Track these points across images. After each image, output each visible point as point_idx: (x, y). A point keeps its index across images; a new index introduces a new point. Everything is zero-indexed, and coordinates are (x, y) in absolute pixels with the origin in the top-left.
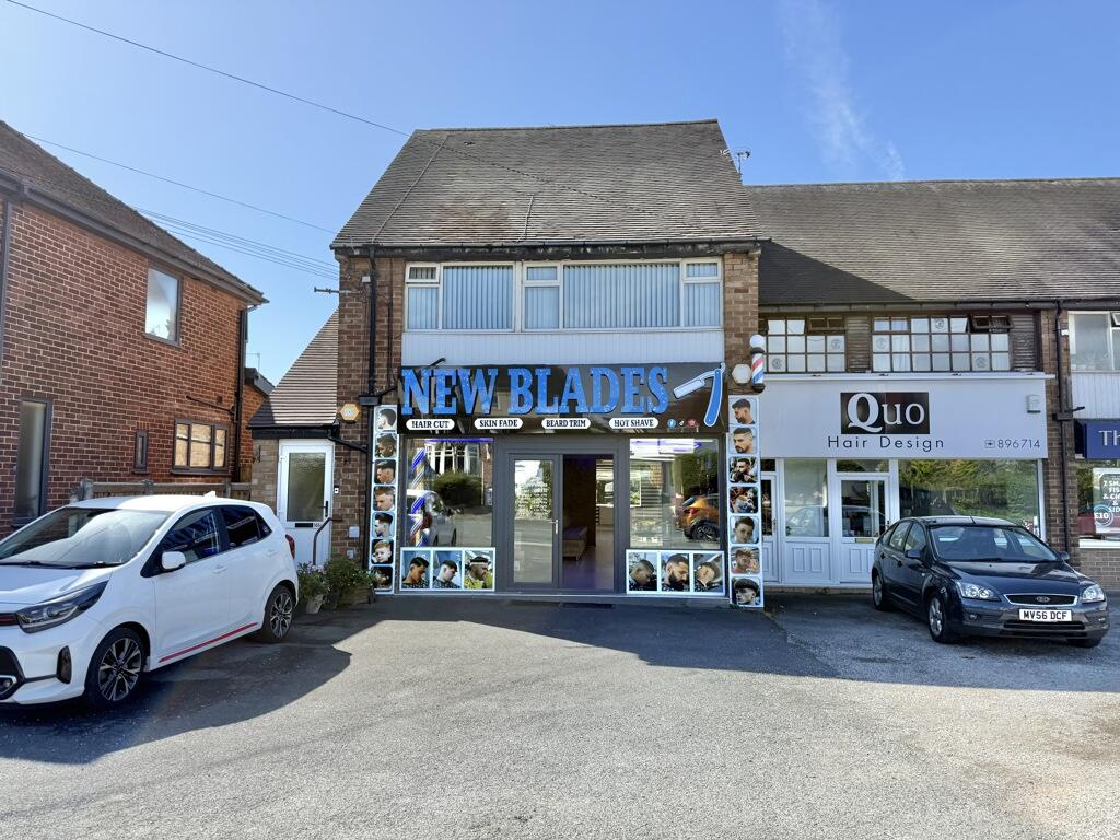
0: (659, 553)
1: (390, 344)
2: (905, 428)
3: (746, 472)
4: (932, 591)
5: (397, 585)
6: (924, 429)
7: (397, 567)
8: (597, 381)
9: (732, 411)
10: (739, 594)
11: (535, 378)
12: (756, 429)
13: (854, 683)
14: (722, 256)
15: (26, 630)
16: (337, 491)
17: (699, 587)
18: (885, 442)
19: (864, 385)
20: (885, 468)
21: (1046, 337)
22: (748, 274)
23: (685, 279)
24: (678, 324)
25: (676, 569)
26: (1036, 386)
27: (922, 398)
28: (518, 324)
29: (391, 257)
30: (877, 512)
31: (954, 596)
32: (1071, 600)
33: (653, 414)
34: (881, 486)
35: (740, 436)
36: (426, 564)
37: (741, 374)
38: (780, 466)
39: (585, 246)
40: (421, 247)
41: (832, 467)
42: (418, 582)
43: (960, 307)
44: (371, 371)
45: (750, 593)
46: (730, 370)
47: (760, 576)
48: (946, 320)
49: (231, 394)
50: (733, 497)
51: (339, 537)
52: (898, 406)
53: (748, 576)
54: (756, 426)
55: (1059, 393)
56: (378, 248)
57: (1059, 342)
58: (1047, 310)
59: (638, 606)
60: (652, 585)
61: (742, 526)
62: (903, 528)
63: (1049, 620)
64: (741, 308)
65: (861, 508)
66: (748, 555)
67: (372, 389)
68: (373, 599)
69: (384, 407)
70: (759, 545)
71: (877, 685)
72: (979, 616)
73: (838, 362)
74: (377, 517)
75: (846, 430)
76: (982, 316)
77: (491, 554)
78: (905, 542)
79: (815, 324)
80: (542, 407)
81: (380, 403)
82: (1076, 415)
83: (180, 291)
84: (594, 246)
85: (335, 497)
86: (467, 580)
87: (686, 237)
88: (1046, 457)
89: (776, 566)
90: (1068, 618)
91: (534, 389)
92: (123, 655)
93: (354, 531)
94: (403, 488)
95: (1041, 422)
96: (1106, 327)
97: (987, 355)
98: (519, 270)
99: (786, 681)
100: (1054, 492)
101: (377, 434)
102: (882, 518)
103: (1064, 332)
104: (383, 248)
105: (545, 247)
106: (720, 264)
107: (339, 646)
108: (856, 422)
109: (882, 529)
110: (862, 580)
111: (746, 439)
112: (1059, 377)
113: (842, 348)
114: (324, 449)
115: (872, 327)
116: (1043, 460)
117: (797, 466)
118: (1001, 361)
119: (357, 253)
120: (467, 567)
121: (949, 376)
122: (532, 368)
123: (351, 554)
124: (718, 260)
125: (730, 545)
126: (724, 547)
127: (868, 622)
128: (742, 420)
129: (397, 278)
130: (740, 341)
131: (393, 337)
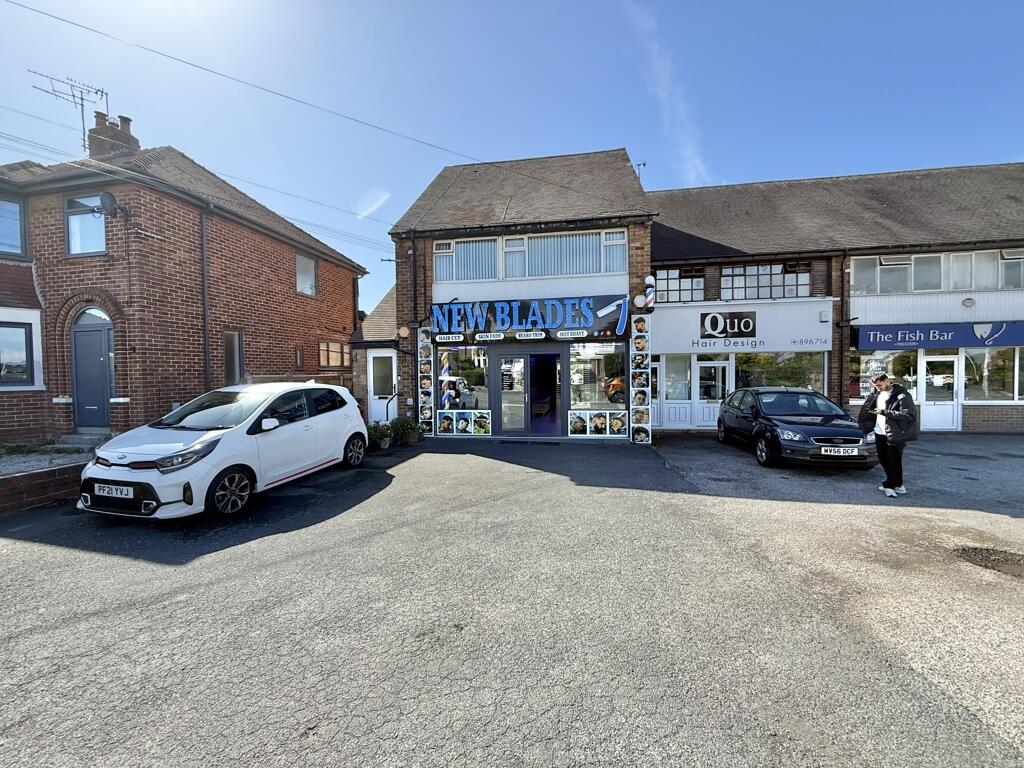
0: (588, 412)
1: (425, 290)
2: (741, 334)
3: (642, 363)
4: (761, 435)
5: (435, 431)
6: (752, 334)
7: (435, 421)
8: (549, 308)
9: (633, 325)
10: (636, 436)
11: (511, 308)
12: (648, 336)
13: (711, 498)
14: (627, 226)
15: (162, 472)
16: (399, 378)
17: (612, 432)
18: (727, 342)
19: (715, 308)
20: (727, 359)
21: (835, 274)
22: (645, 238)
23: (604, 242)
24: (600, 271)
25: (598, 422)
26: (826, 306)
27: (752, 315)
28: (501, 274)
29: (424, 237)
30: (720, 384)
31: (776, 437)
32: (858, 442)
33: (584, 328)
34: (724, 369)
35: (639, 340)
36: (452, 420)
37: (640, 301)
38: (663, 359)
39: (540, 223)
40: (441, 230)
41: (694, 358)
42: (447, 430)
43: (779, 257)
44: (415, 307)
45: (643, 435)
46: (632, 299)
47: (650, 424)
48: (769, 267)
49: (351, 325)
50: (634, 378)
51: (401, 404)
52: (736, 321)
53: (642, 425)
54: (649, 333)
55: (842, 310)
56: (415, 232)
57: (844, 278)
58: (837, 256)
59: (575, 444)
60: (584, 431)
61: (639, 395)
62: (740, 394)
63: (842, 454)
64: (640, 259)
65: (709, 382)
66: (643, 413)
67: (416, 318)
68: (422, 439)
69: (423, 328)
70: (649, 407)
71: (727, 499)
72: (793, 451)
73: (699, 295)
74: (422, 393)
75: (704, 336)
76: (792, 263)
77: (488, 414)
78: (740, 403)
79: (685, 271)
80: (516, 326)
81: (421, 326)
82: (852, 323)
83: (317, 267)
84: (546, 223)
85: (399, 382)
86: (475, 428)
87: (604, 215)
88: (830, 349)
89: (659, 416)
90: (855, 453)
91: (510, 315)
92: (234, 485)
93: (410, 401)
94: (437, 375)
95: (829, 328)
96: (875, 266)
97: (795, 288)
98: (501, 241)
99: (665, 497)
100: (835, 371)
101: (420, 345)
102: (724, 390)
103: (847, 271)
104: (418, 232)
105: (515, 225)
106: (626, 233)
107: (389, 471)
108: (710, 331)
109: (723, 395)
110: (712, 425)
111: (642, 342)
112: (842, 300)
113: (702, 286)
114: (391, 353)
115: (721, 272)
116: (829, 352)
117: (673, 359)
118: (804, 291)
119: (404, 236)
120: (475, 421)
121: (770, 301)
122: (509, 302)
123: (409, 414)
124: (625, 230)
125: (631, 407)
126: (628, 408)
127: (716, 452)
128: (640, 331)
129: (428, 250)
130: (638, 280)
131: (427, 286)
